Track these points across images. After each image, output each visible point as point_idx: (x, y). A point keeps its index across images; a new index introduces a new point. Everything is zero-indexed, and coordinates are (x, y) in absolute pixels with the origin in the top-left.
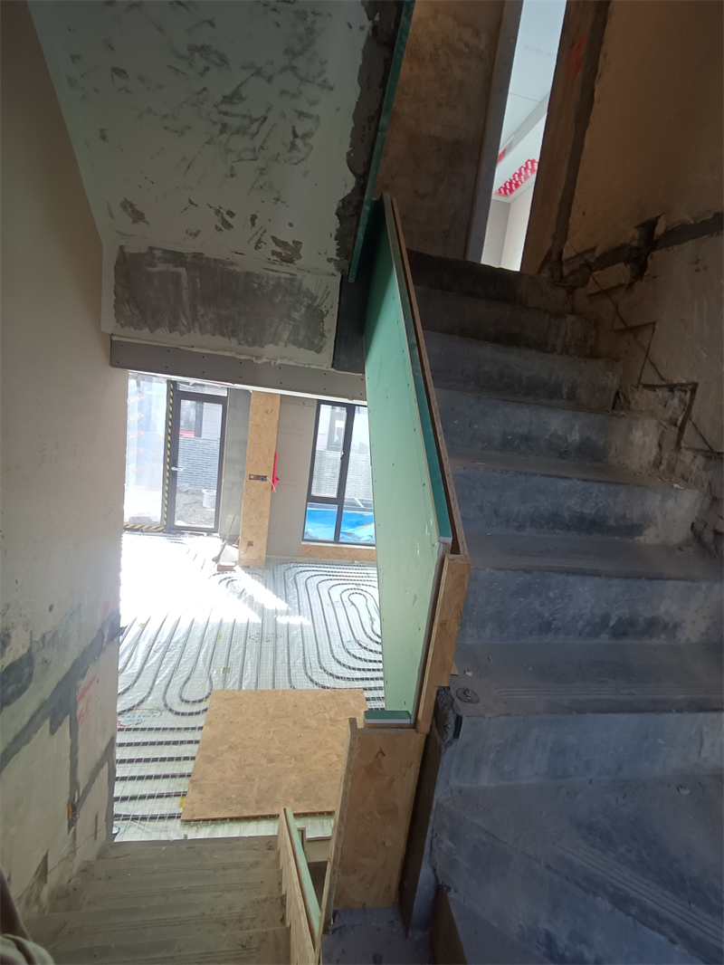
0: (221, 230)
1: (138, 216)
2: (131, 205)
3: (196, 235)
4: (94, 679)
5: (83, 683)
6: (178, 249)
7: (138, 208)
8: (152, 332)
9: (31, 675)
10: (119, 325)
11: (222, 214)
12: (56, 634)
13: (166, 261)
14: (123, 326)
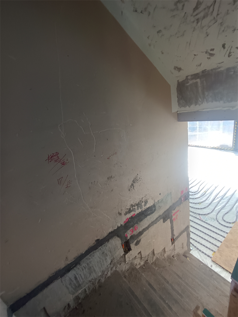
0: (210, 58)
1: (179, 69)
2: (177, 67)
3: (200, 65)
4: (178, 211)
5: (174, 212)
6: (196, 73)
7: (179, 67)
8: (189, 107)
9: (155, 210)
10: (179, 107)
11: (209, 52)
12: (162, 200)
13: (192, 79)
14: (180, 108)
